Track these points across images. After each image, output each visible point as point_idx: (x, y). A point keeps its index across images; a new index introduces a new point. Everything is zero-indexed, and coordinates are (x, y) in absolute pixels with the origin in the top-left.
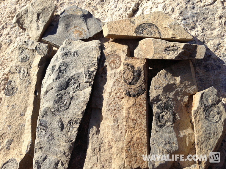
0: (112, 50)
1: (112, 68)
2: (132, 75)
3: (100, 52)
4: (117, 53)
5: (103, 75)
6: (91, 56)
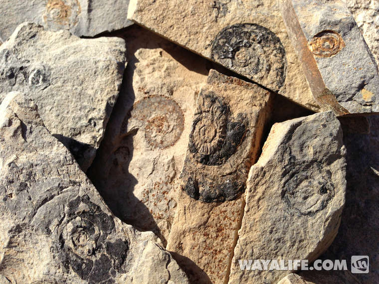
0: (165, 81)
1: (152, 144)
2: (218, 135)
3: (117, 83)
4: (176, 96)
5: (121, 159)
6: (90, 92)
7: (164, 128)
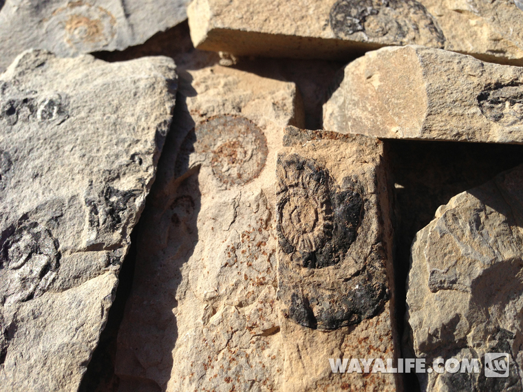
0: (226, 97)
1: (225, 181)
2: (321, 216)
3: (169, 105)
4: (247, 112)
5: (182, 214)
6: (129, 120)
7: (239, 156)
